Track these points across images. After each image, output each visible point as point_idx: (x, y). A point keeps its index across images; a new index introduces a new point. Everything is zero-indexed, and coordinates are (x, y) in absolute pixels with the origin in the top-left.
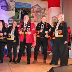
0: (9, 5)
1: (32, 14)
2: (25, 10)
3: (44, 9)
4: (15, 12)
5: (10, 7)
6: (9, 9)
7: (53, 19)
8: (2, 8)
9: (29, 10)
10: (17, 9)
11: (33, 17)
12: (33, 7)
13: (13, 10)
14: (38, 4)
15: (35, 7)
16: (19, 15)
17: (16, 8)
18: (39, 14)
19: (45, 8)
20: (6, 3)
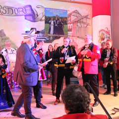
0: (36, 13)
1: (68, 25)
2: (58, 20)
3: (86, 17)
4: (45, 23)
5: (38, 16)
6: (36, 20)
7: (101, 33)
8: (25, 19)
9: (65, 20)
10: (47, 19)
11: (70, 30)
12: (70, 15)
13: (41, 20)
14: (78, 10)
15: (73, 14)
16: (50, 28)
17: (46, 17)
18: (79, 24)
19: (86, 15)
20: (32, 10)
